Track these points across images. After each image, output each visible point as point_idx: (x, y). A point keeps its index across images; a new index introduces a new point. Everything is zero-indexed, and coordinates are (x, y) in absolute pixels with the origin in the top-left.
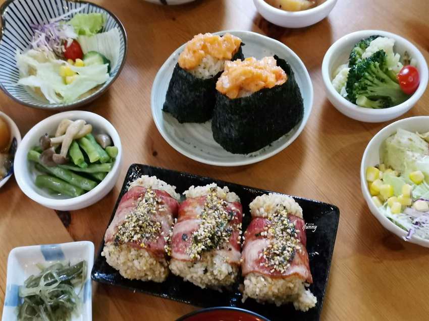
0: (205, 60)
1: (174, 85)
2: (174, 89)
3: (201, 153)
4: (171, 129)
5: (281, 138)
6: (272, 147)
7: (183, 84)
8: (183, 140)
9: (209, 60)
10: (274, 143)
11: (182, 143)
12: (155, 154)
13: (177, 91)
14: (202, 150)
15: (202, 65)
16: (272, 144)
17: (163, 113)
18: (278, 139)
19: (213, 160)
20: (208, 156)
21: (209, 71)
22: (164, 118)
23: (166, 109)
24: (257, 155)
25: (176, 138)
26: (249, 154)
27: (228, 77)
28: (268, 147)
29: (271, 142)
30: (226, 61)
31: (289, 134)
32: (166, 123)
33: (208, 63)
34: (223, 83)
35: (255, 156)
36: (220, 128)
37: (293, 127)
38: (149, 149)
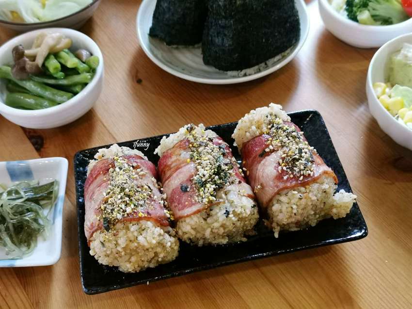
2: (162, 3)
4: (158, 53)
5: (277, 57)
10: (270, 62)
12: (139, 81)
13: (166, 5)
14: (191, 73)
16: (267, 62)
17: (149, 38)
22: (151, 42)
23: (152, 33)
24: (252, 74)
28: (263, 64)
31: (285, 54)
32: (153, 47)
35: (249, 75)
36: (211, 40)
37: (290, 46)
38: (133, 77)
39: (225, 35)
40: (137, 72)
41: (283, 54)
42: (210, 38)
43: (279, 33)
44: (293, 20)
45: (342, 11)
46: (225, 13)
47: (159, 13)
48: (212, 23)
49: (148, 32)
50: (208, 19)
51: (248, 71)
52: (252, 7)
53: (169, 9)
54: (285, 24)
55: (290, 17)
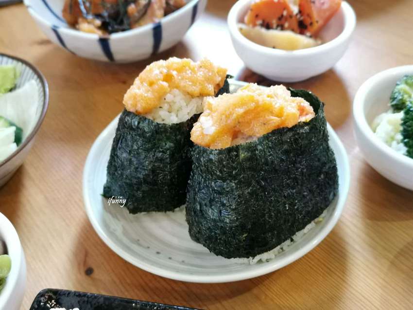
0: (169, 97)
1: (119, 145)
2: (119, 153)
3: (169, 263)
4: (118, 226)
5: (309, 227)
6: (295, 244)
7: (134, 140)
8: (137, 242)
9: (176, 98)
10: (298, 236)
11: (135, 247)
12: (89, 272)
13: (124, 155)
14: (170, 258)
15: (166, 106)
16: (294, 237)
17: (103, 200)
18: (303, 228)
19: (191, 273)
20: (182, 266)
21: (177, 116)
22: (105, 207)
23: (107, 193)
24: (271, 259)
25: (125, 240)
26: (258, 258)
27: (212, 117)
28: (288, 242)
29: (294, 234)
30: (205, 98)
31: (320, 219)
32: (108, 217)
33: (175, 103)
34: (203, 129)
35: (267, 261)
36: (201, 211)
37: (327, 206)
38: (79, 265)
39: (223, 205)
40: (86, 254)
41: (316, 220)
42: (198, 208)
43: (310, 191)
44: (329, 168)
45: (394, 143)
46: (221, 172)
47: (115, 166)
48: (199, 183)
49: (101, 191)
50: (193, 176)
51: (264, 256)
52: (266, 159)
53: (130, 161)
54: (319, 175)
55: (324, 164)
